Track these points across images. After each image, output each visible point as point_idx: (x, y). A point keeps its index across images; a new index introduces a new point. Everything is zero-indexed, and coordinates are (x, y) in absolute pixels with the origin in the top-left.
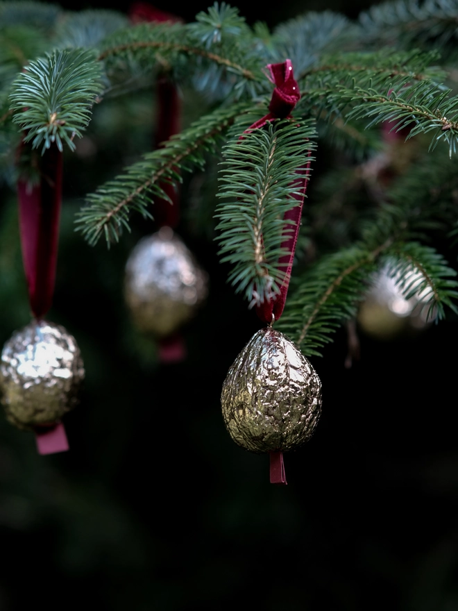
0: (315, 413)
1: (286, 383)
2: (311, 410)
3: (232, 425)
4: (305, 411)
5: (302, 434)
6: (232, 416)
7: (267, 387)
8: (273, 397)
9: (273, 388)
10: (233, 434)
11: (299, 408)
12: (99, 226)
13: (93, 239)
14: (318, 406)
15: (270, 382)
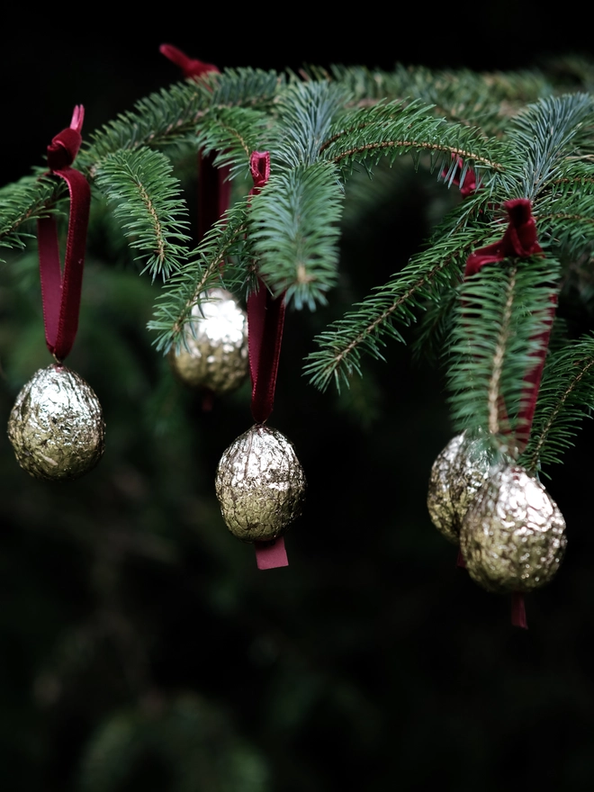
0: (556, 556)
1: (523, 524)
2: (551, 553)
3: (470, 564)
4: (545, 555)
5: (543, 577)
6: (470, 556)
7: (503, 530)
8: (510, 540)
9: (511, 531)
10: (472, 575)
11: (538, 551)
12: (328, 372)
13: (322, 386)
14: (560, 549)
15: (508, 525)
